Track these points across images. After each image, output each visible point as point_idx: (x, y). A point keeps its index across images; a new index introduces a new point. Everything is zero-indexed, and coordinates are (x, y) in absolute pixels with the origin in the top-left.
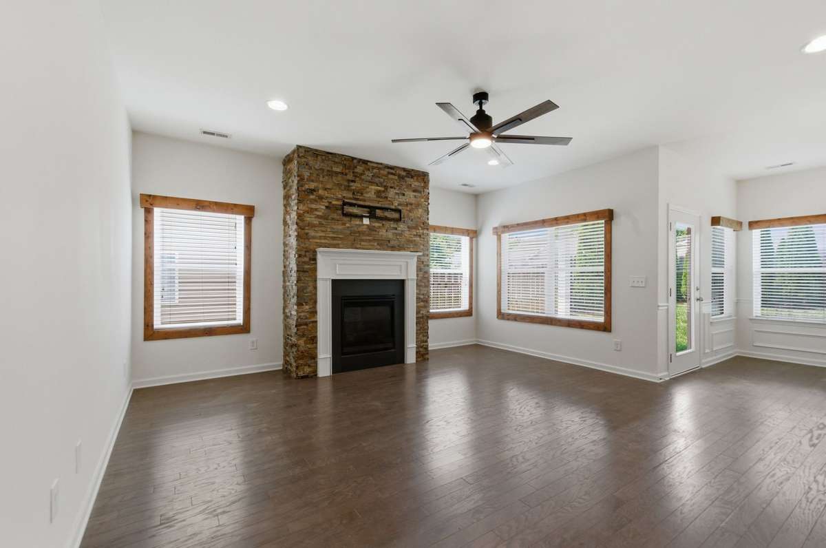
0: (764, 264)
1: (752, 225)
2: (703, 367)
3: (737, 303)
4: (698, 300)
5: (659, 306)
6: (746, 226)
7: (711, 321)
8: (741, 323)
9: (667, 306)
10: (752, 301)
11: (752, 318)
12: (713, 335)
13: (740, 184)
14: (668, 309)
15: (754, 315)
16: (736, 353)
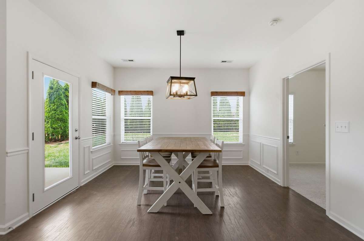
0: (126, 115)
1: (121, 93)
2: (82, 185)
3: (114, 136)
4: (76, 138)
5: (7, 153)
6: (117, 93)
7: (92, 150)
8: (116, 147)
9: (28, 150)
10: (121, 134)
11: (120, 144)
12: (93, 159)
13: (116, 69)
14: (28, 153)
15: (121, 142)
16: (113, 164)
